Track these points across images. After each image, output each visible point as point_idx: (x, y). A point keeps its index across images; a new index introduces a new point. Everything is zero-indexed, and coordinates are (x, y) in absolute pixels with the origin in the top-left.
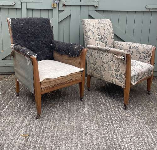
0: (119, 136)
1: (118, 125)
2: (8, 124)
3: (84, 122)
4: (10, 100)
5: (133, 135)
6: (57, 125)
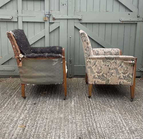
0: (98, 123)
1: (98, 115)
2: (8, 118)
3: (70, 114)
4: (8, 99)
5: (109, 122)
6: (49, 117)
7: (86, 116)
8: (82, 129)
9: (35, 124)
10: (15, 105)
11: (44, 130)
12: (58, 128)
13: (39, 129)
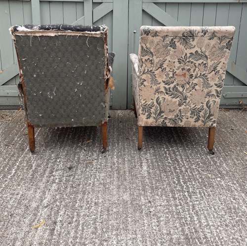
0: (202, 216)
1: (199, 196)
2: (19, 203)
3: (143, 193)
5: (223, 213)
6: (100, 201)
7: (175, 199)
8: (172, 231)
9: (73, 217)
10: (31, 172)
11: (93, 233)
12: (121, 227)
13: (83, 229)
